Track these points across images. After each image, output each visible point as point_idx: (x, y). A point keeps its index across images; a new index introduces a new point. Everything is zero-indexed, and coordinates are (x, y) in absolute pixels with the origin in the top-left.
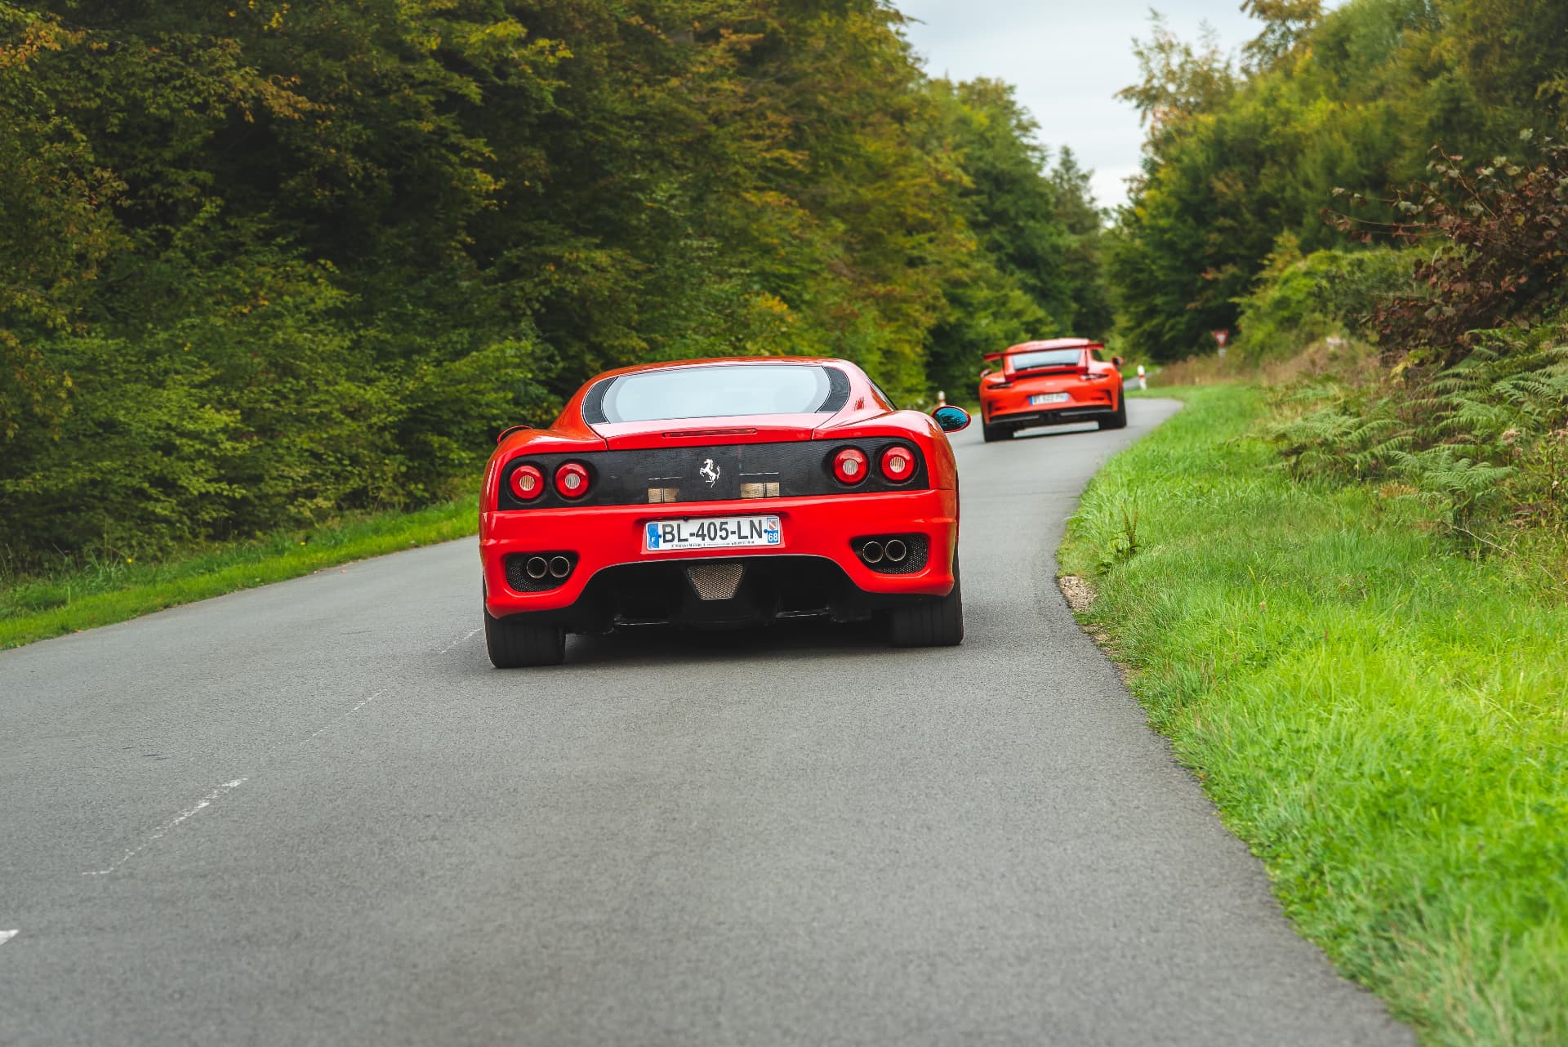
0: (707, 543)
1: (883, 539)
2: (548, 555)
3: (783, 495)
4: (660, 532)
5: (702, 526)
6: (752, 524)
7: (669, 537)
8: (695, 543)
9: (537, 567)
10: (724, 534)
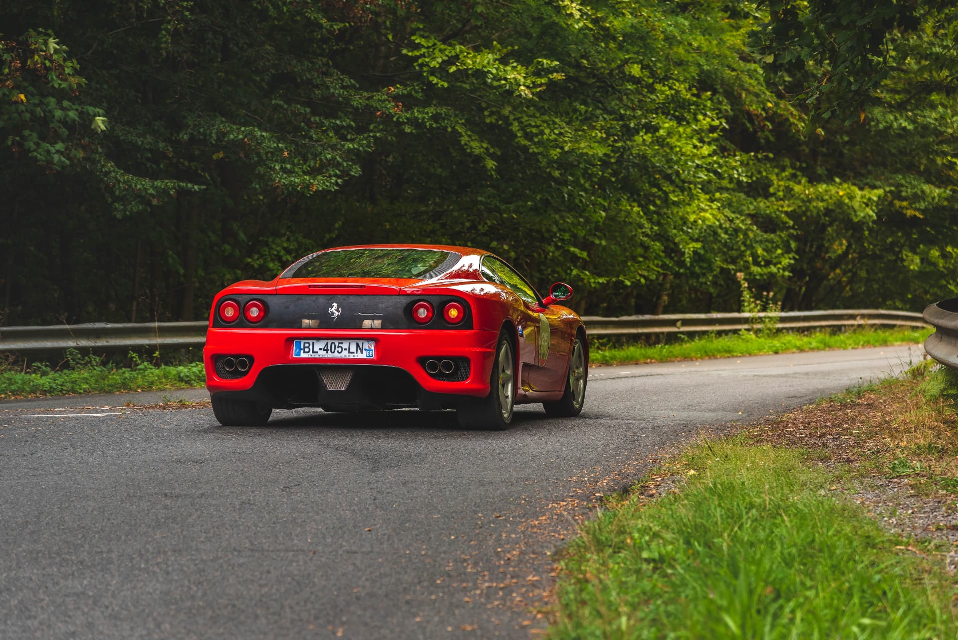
0: (329, 355)
1: (439, 358)
2: (237, 356)
3: (383, 328)
4: (302, 347)
5: (327, 344)
6: (358, 345)
7: (307, 350)
8: (323, 354)
9: (230, 364)
10: (340, 350)
